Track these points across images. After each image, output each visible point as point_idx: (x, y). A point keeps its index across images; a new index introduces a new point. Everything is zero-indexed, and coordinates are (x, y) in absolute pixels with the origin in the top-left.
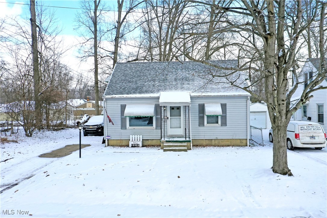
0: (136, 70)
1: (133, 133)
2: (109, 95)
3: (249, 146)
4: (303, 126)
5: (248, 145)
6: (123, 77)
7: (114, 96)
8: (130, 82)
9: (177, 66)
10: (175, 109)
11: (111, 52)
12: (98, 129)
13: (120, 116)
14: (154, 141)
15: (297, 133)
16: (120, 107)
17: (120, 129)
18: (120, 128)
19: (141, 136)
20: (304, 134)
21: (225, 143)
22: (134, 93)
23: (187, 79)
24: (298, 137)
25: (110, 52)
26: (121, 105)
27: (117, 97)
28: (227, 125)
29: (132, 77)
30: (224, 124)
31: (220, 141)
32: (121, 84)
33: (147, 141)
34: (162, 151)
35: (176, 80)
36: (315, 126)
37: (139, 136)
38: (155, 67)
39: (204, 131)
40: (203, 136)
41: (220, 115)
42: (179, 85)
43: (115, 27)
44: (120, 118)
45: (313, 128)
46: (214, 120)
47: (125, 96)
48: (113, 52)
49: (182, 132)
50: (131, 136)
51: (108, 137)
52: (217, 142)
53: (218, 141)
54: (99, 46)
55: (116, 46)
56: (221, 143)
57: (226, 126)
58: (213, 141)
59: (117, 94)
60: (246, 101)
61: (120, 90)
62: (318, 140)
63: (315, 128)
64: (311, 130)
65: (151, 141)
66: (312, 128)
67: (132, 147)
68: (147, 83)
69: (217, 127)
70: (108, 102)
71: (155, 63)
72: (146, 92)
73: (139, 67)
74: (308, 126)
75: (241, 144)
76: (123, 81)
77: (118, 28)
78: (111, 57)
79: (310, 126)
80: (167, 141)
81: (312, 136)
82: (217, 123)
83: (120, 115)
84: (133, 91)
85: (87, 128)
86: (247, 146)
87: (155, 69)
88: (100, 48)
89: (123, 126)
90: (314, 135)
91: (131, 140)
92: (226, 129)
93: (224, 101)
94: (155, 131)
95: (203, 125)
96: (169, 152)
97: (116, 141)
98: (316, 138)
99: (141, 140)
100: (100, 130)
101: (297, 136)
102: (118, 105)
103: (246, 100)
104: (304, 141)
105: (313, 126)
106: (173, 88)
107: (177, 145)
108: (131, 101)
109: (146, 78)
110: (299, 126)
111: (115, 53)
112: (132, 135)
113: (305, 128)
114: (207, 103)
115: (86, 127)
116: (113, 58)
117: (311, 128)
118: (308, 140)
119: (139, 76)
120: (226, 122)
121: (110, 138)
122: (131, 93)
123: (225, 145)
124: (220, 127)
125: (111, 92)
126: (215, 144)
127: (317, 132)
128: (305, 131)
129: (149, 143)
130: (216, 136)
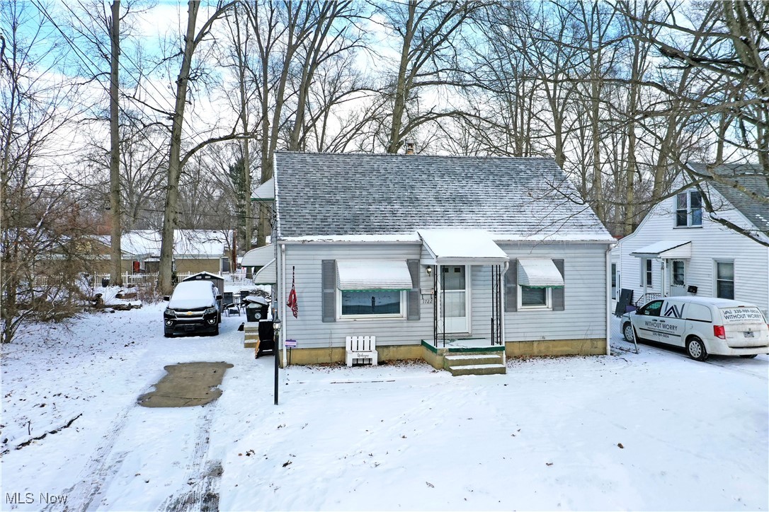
0: (332, 172)
1: (353, 331)
2: (292, 234)
3: (612, 354)
4: (728, 310)
5: (609, 352)
6: (309, 190)
7: (308, 238)
8: (329, 202)
9: (427, 167)
10: (451, 271)
11: (167, 113)
12: (208, 317)
13: (320, 290)
14: (402, 348)
15: (719, 324)
16: (320, 267)
17: (321, 322)
18: (320, 318)
19: (373, 339)
20: (734, 327)
21: (561, 349)
22: (354, 231)
23: (464, 200)
24: (722, 333)
25: (163, 112)
26: (323, 261)
27: (315, 240)
28: (566, 307)
29: (329, 189)
30: (559, 305)
31: (550, 344)
32: (309, 206)
33: (385, 349)
34: (448, 375)
35: (438, 200)
36: (749, 309)
37: (367, 339)
38: (376, 166)
39: (516, 322)
40: (522, 334)
41: (549, 287)
42: (452, 214)
43: (182, 52)
44: (320, 294)
45: (748, 313)
46: (537, 297)
47: (335, 238)
48: (170, 114)
49: (467, 325)
50: (348, 339)
51: (289, 343)
52: (543, 347)
53: (545, 344)
54: (137, 97)
55: (181, 100)
56: (551, 349)
57: (564, 310)
58: (535, 344)
59: (311, 233)
60: (603, 255)
61: (315, 223)
62: (760, 339)
63: (750, 313)
64: (745, 318)
65: (395, 349)
66: (745, 313)
67: (354, 365)
68: (373, 207)
69: (544, 313)
70: (289, 252)
71: (372, 157)
72: (382, 229)
73: (338, 166)
74: (738, 309)
75: (594, 351)
76: (312, 200)
77: (187, 55)
78: (167, 127)
79: (741, 309)
80: (451, 350)
81: (748, 330)
82: (544, 303)
83: (320, 285)
84: (348, 226)
85: (179, 316)
86: (606, 354)
87: (378, 171)
88: (139, 101)
89: (328, 315)
90: (753, 327)
91: (348, 349)
92: (563, 316)
93: (558, 254)
94: (405, 325)
95: (515, 309)
96: (467, 376)
97: (307, 352)
98: (755, 334)
99: (373, 348)
100: (211, 321)
101: (718, 331)
102: (315, 262)
103: (602, 251)
104: (734, 342)
105: (746, 309)
106: (442, 221)
107: (479, 359)
108: (348, 252)
109: (364, 193)
110: (721, 310)
111: (177, 116)
112: (352, 335)
113: (734, 314)
114: (524, 258)
115: (176, 312)
116: (171, 128)
117: (743, 313)
118: (741, 340)
119: (346, 189)
120: (563, 302)
121: (295, 344)
122: (346, 233)
123: (559, 354)
124: (551, 313)
125: (295, 229)
126: (540, 351)
127: (755, 322)
128: (735, 321)
129: (391, 354)
130: (543, 334)
